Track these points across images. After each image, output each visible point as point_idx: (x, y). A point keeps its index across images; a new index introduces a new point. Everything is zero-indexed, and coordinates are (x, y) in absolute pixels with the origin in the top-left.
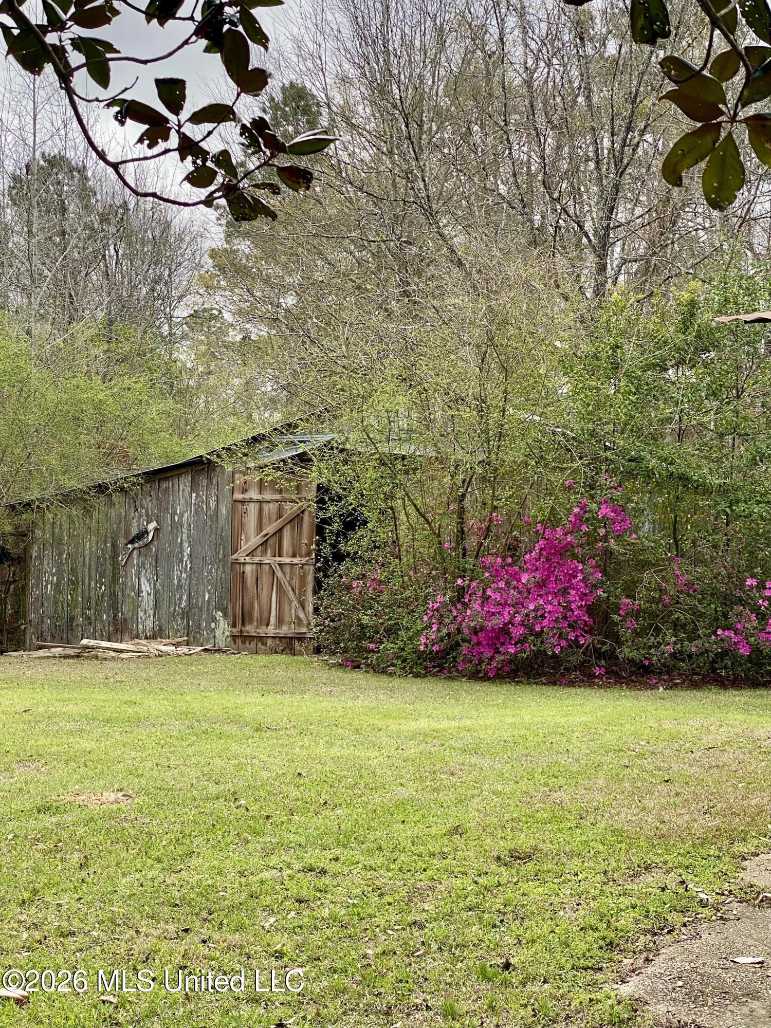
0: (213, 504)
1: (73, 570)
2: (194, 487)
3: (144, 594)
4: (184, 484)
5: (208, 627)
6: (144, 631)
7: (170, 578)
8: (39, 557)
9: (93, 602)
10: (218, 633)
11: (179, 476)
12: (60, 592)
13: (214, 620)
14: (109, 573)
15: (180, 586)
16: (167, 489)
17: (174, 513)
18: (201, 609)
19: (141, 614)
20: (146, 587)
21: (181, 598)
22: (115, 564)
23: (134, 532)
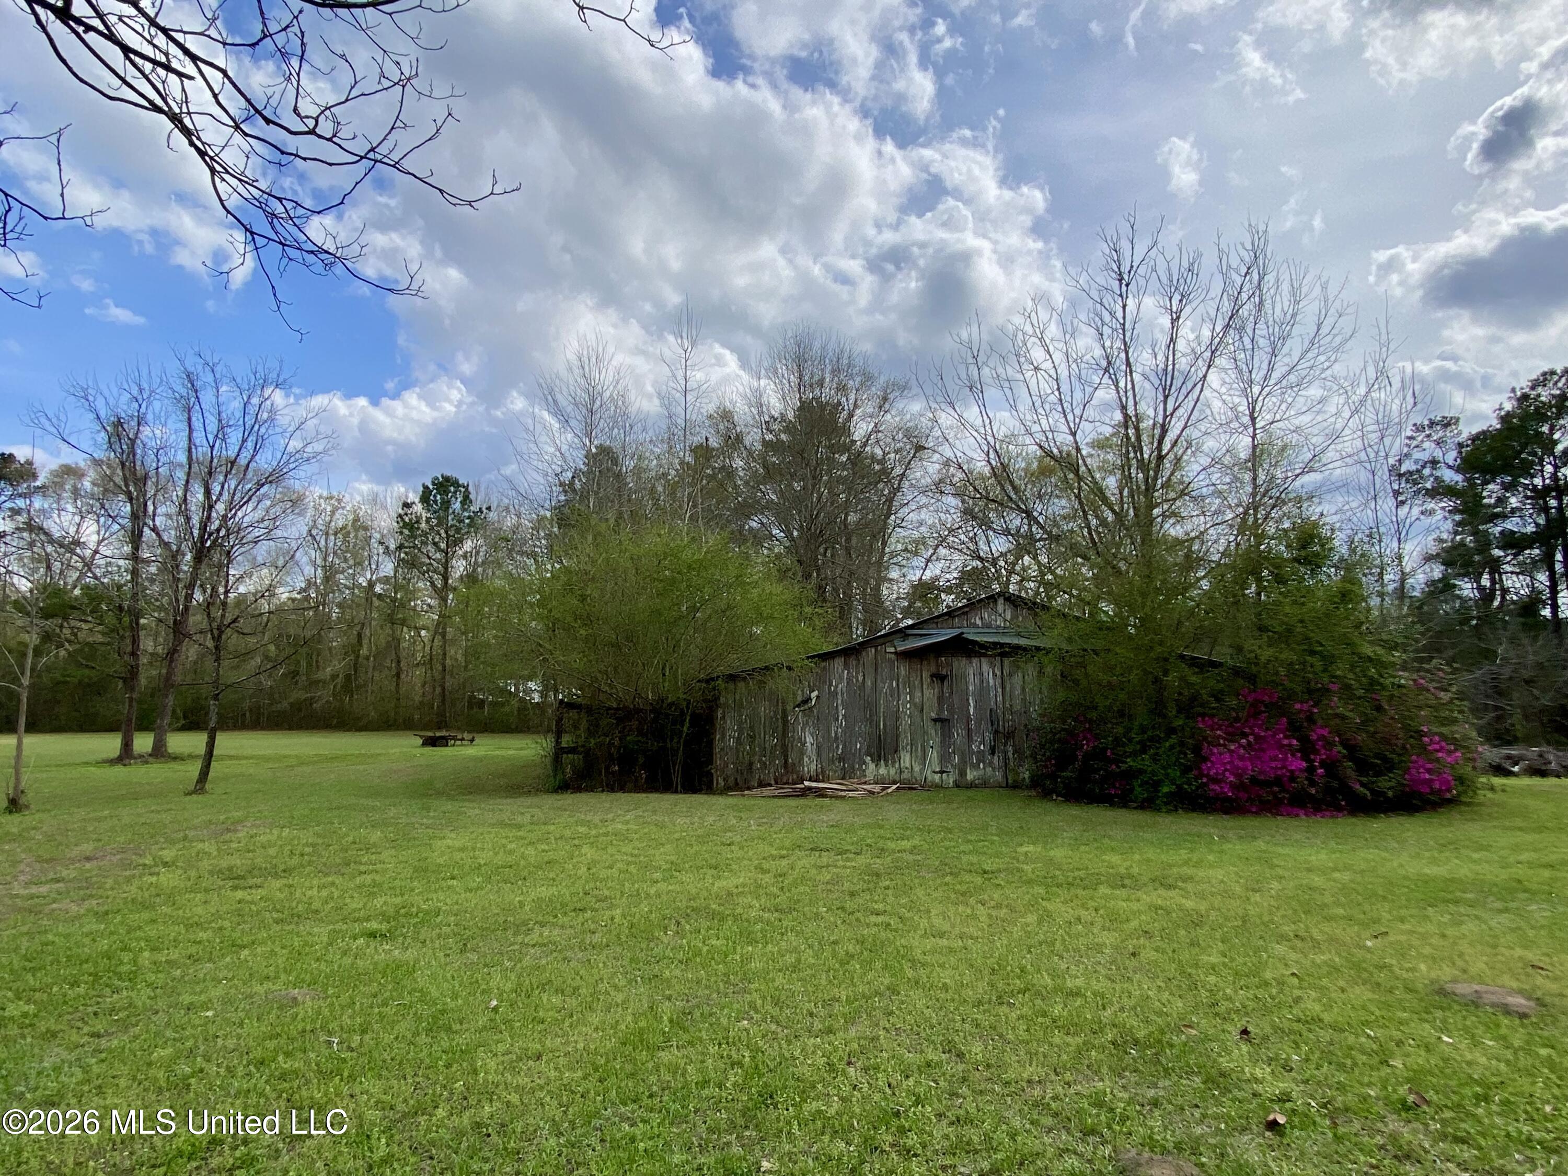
0: (860, 678)
1: (752, 728)
2: (846, 666)
3: (808, 744)
4: (838, 663)
5: (860, 769)
6: (809, 772)
7: (829, 732)
8: (723, 717)
9: (768, 752)
10: (868, 772)
11: (834, 658)
12: (741, 744)
13: (864, 763)
14: (780, 728)
15: (836, 738)
16: (825, 667)
17: (831, 685)
18: (854, 755)
19: (806, 759)
20: (809, 739)
21: (838, 747)
22: (785, 722)
23: (799, 699)
